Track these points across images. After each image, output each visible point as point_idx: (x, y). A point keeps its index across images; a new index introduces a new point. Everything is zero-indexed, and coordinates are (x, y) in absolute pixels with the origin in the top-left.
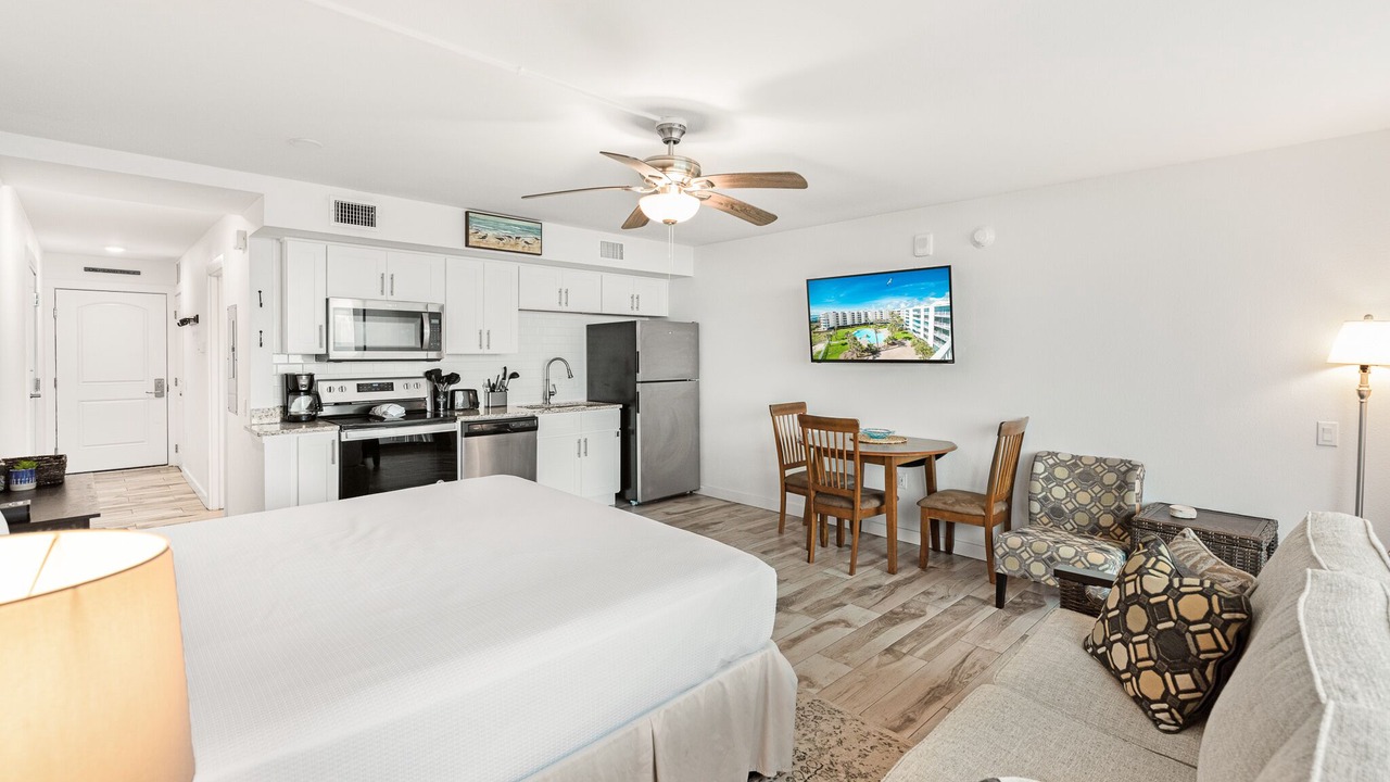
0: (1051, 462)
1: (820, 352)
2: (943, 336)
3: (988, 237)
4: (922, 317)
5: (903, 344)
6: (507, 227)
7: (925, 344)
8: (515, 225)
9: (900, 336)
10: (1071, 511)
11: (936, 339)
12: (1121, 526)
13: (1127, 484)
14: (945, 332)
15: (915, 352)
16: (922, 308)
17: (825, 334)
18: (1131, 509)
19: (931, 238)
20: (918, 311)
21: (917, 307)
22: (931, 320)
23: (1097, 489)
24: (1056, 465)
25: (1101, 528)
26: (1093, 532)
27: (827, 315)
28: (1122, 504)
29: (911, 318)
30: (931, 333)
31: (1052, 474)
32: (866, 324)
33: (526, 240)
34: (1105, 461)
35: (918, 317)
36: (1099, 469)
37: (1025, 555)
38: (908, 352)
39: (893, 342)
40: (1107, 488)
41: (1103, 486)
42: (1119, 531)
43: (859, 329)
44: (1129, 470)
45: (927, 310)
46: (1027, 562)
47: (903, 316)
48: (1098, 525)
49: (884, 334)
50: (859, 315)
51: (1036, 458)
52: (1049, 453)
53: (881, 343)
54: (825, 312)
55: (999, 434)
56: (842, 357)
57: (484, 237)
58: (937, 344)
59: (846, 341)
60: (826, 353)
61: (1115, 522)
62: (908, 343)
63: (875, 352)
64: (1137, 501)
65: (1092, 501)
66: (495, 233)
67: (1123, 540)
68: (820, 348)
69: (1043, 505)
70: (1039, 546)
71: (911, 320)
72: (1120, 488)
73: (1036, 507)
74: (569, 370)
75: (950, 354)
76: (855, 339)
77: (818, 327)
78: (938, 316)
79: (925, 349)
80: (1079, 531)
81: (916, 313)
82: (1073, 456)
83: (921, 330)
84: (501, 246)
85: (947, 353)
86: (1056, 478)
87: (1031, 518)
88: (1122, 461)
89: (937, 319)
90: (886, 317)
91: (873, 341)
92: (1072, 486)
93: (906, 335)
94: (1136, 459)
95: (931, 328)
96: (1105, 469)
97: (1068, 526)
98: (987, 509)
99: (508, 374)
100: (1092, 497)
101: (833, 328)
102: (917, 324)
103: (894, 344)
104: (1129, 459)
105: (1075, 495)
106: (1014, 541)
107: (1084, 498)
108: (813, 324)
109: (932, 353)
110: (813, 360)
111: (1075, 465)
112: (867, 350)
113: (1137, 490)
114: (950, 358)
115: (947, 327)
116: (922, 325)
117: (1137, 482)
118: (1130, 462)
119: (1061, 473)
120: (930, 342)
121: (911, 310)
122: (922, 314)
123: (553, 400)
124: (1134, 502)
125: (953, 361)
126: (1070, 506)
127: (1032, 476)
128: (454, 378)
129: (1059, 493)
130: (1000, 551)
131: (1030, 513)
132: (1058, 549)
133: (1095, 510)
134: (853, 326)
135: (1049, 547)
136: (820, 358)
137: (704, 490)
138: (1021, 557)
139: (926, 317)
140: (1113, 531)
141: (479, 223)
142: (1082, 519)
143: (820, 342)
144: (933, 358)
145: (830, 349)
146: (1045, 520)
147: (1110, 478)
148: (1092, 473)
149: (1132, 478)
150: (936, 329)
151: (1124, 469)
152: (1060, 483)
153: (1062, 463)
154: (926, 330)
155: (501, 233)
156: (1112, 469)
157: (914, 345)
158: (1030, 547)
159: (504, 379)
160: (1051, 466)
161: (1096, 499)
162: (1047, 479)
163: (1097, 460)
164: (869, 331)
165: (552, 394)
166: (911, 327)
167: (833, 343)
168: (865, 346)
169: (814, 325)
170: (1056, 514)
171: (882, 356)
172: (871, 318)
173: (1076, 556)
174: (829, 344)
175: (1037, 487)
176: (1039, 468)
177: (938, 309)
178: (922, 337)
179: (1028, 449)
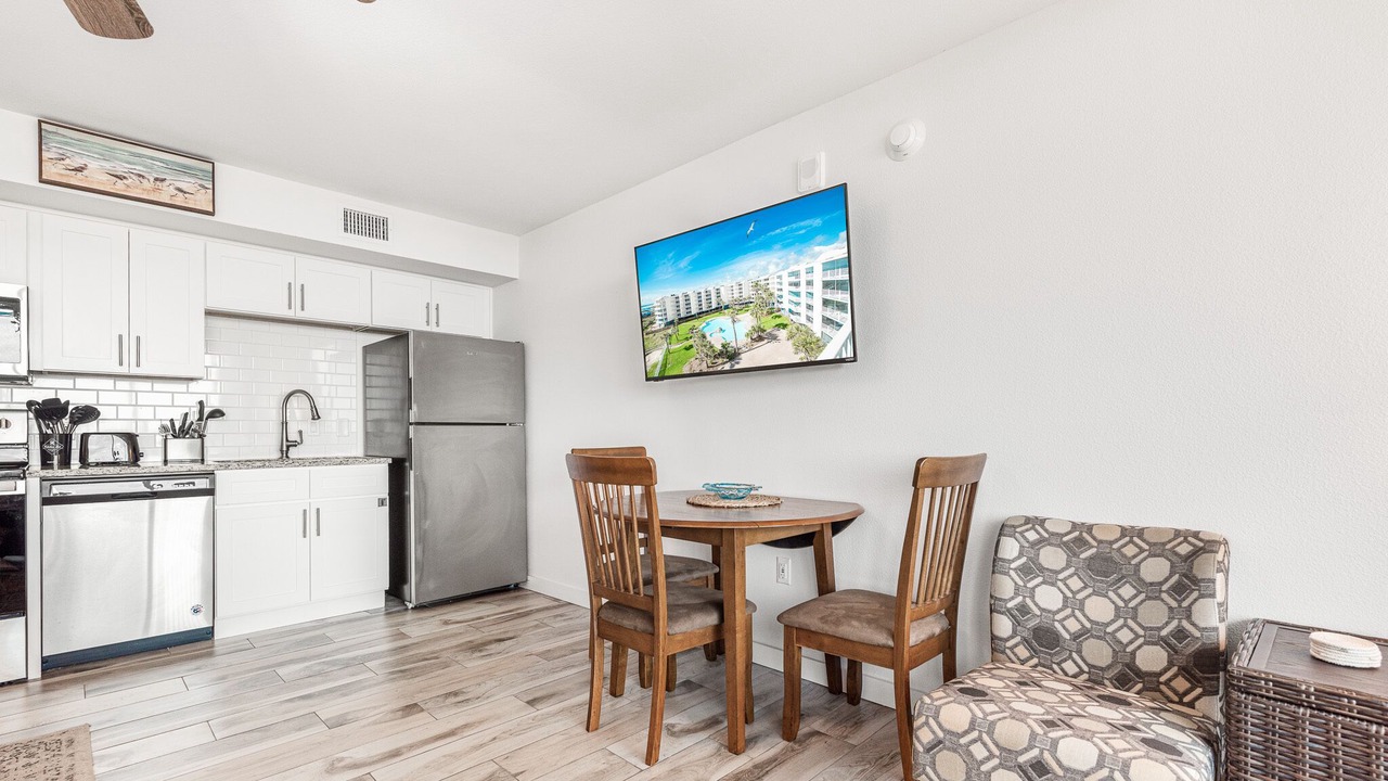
0: (1032, 536)
1: (655, 366)
2: (836, 315)
3: (915, 137)
4: (803, 284)
5: (774, 338)
6: (132, 159)
7: (809, 333)
8: (152, 158)
9: (769, 323)
10: (1076, 637)
11: (827, 321)
12: (1185, 671)
13: (1195, 581)
14: (841, 307)
15: (792, 350)
16: (802, 268)
17: (661, 334)
18: (1208, 639)
19: (822, 158)
20: (796, 274)
21: (794, 268)
22: (818, 288)
23: (1127, 591)
24: (1041, 542)
25: (1140, 674)
26: (1123, 681)
27: (663, 301)
28: (1185, 623)
29: (786, 288)
30: (818, 312)
31: (1034, 560)
32: (718, 309)
33: (183, 186)
34: (1140, 533)
35: (797, 284)
36: (1130, 551)
37: (979, 752)
38: (782, 351)
39: (760, 336)
40: (1152, 591)
41: (1142, 585)
42: (1181, 684)
43: (708, 318)
44: (1196, 553)
45: (810, 271)
46: (984, 768)
47: (773, 287)
48: (1131, 666)
49: (746, 322)
50: (708, 295)
51: (1003, 529)
52: (1028, 520)
53: (743, 340)
54: (661, 296)
55: (915, 484)
56: (686, 370)
57: (80, 170)
58: (828, 330)
59: (691, 342)
60: (664, 365)
61: (1171, 664)
62: (783, 334)
63: (731, 355)
64: (1222, 620)
65: (1117, 617)
66: (107, 165)
67: (1191, 705)
68: (656, 357)
69: (1017, 623)
70: (1013, 733)
71: (785, 293)
72: (1179, 590)
73: (1004, 626)
74: (314, 408)
75: (850, 347)
76: (704, 336)
77: (651, 323)
78: (829, 278)
79: (810, 343)
80: (1093, 679)
81: (793, 279)
82: (1075, 526)
83: (802, 309)
84: (120, 187)
85: (845, 345)
86: (1042, 569)
87: (996, 645)
88: (1177, 533)
89: (827, 285)
90: (747, 292)
91: (729, 337)
92: (1075, 583)
93: (778, 321)
94: (1209, 527)
95: (817, 303)
96: (1142, 550)
97: (1070, 667)
98: (898, 634)
99: (207, 411)
100: (1117, 608)
101: (672, 323)
102: (795, 299)
103: (760, 339)
104: (1194, 529)
105: (1082, 602)
106: (955, 713)
107: (1100, 609)
108: (645, 316)
109: (820, 348)
110: (648, 379)
111: (1080, 542)
112: (721, 354)
113: (1220, 597)
114: (850, 354)
115: (843, 297)
116: (803, 300)
117: (1220, 577)
118: (1196, 535)
119: (1052, 557)
120: (817, 328)
121: (785, 274)
122: (803, 279)
123: (294, 453)
124: (1214, 621)
125: (855, 359)
126: (1073, 625)
127: (995, 564)
128: (88, 414)
129: (1048, 597)
130: (924, 736)
131: (994, 638)
132: (1055, 743)
133: (1124, 636)
134: (700, 314)
135: (1033, 735)
136: (656, 375)
137: (533, 583)
138: (970, 754)
139: (809, 283)
140: (1167, 683)
141: (66, 144)
142: (1098, 653)
143: (656, 347)
144: (821, 357)
145: (670, 357)
146: (1023, 652)
147: (1156, 569)
148: (1115, 555)
149: (1205, 568)
150: (826, 302)
151: (1184, 549)
152: (1051, 577)
153: (1054, 539)
154: (810, 307)
155: (120, 169)
156: (1158, 550)
157: (791, 337)
158: (990, 733)
159: (200, 419)
160: (1033, 544)
161: (1126, 613)
162: (1025, 571)
163: (1124, 531)
164: (722, 320)
165: (295, 444)
166: (786, 305)
167: (674, 347)
168: (718, 347)
169: (647, 320)
170: (1044, 640)
171: (745, 361)
172: (726, 299)
173: (1100, 765)
174: (668, 350)
175: (1006, 586)
176: (1010, 548)
177: (830, 266)
178: (803, 320)
179: (986, 511)
